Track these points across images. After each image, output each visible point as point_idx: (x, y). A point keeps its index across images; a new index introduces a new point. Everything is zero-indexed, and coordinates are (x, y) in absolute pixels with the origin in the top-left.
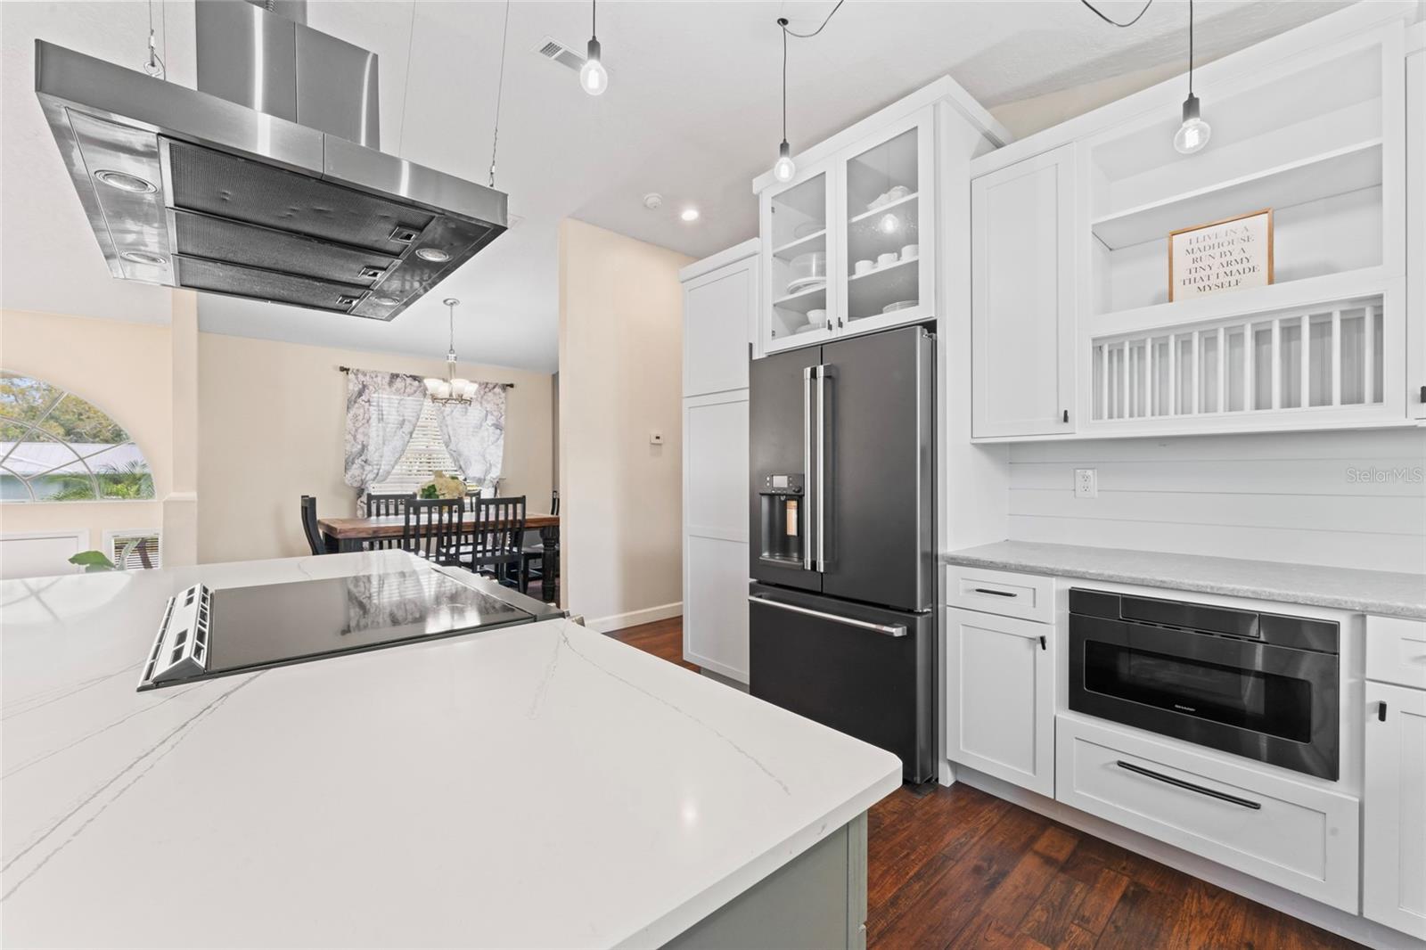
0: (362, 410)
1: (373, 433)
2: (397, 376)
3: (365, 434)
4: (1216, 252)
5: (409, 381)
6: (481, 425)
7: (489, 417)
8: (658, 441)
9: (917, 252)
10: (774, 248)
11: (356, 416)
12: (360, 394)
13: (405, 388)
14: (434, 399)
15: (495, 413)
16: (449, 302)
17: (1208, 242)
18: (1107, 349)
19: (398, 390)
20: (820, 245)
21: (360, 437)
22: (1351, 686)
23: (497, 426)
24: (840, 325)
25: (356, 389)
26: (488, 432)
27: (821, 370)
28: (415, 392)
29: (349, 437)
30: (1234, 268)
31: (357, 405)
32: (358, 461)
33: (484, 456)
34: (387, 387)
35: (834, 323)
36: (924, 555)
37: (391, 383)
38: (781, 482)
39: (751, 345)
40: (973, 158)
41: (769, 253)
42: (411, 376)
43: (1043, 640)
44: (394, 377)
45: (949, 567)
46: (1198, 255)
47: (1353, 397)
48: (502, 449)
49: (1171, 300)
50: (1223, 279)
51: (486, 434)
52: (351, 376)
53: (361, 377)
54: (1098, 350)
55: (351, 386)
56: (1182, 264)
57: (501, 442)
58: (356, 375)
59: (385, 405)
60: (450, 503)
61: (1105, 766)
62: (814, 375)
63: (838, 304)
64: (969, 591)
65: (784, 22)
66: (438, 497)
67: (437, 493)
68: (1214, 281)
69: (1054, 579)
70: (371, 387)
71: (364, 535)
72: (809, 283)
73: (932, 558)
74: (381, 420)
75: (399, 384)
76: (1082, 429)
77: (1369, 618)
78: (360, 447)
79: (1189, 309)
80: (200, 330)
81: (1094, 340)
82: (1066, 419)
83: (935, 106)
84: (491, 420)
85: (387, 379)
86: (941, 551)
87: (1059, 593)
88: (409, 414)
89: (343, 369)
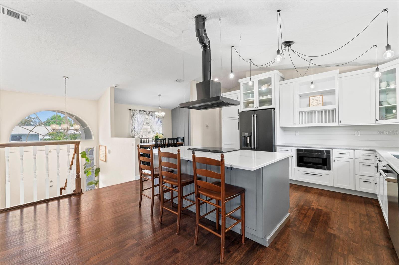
0: (134, 119)
1: (136, 124)
2: (141, 111)
3: (135, 125)
4: (316, 100)
5: (143, 112)
6: (158, 122)
7: (159, 120)
8: (208, 126)
9: (271, 96)
10: (243, 92)
11: (133, 120)
12: (133, 115)
13: (142, 113)
14: (157, 117)
15: (160, 119)
16: (159, 95)
17: (315, 99)
18: (301, 113)
19: (141, 114)
20: (253, 93)
21: (134, 125)
22: (332, 158)
23: (161, 122)
24: (257, 107)
25: (133, 114)
26: (159, 123)
27: (255, 115)
28: (144, 114)
29: (131, 125)
30: (318, 103)
31: (133, 118)
32: (133, 131)
33: (158, 129)
34: (139, 113)
35: (256, 107)
36: (274, 145)
37: (139, 112)
38: (246, 134)
39: (238, 109)
40: (280, 81)
41: (242, 93)
42: (143, 111)
43: (293, 157)
44: (140, 111)
45: (277, 147)
46: (313, 100)
47: (333, 121)
48: (162, 127)
49: (310, 107)
50: (317, 104)
51: (159, 124)
52: (132, 111)
53: (134, 111)
54: (299, 113)
55: (132, 113)
56: (311, 101)
57: (162, 126)
58: (133, 111)
59: (138, 117)
60: (162, 139)
61: (302, 174)
62: (254, 116)
63: (257, 104)
64: (281, 150)
65: (250, 59)
66: (158, 138)
67: (158, 137)
68: (316, 104)
69: (294, 148)
70: (135, 113)
71: (148, 146)
72: (251, 99)
73: (275, 146)
74: (138, 121)
75: (141, 112)
76: (298, 125)
77: (334, 149)
78: (134, 127)
79: (312, 108)
80: (115, 103)
81: (299, 112)
82: (295, 124)
83: (274, 74)
84: (160, 120)
85: (139, 111)
86: (276, 144)
87: (295, 150)
88: (143, 119)
89: (130, 109)
